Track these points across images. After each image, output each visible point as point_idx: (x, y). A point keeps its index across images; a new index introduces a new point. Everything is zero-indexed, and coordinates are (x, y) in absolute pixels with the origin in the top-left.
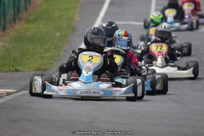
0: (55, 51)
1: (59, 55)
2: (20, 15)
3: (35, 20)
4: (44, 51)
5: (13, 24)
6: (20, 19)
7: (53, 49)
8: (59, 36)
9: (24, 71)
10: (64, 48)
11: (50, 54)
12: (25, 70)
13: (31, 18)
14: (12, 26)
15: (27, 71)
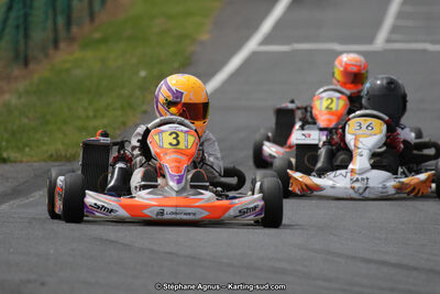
0: (119, 113)
1: (124, 124)
2: (75, 29)
3: (104, 40)
4: (91, 114)
5: (51, 52)
6: (71, 40)
7: (114, 109)
8: (145, 78)
9: (21, 162)
10: (144, 108)
11: (105, 121)
12: (25, 160)
13: (97, 35)
14: (47, 55)
15: (27, 162)
